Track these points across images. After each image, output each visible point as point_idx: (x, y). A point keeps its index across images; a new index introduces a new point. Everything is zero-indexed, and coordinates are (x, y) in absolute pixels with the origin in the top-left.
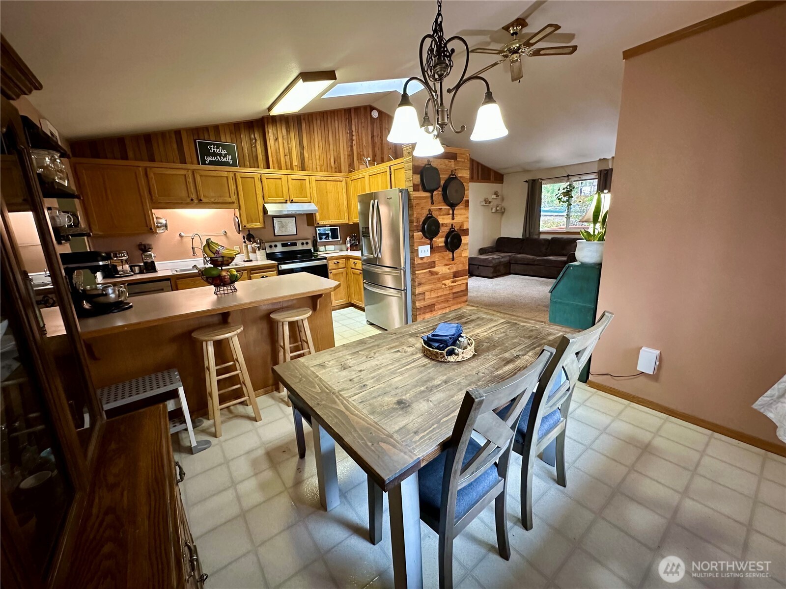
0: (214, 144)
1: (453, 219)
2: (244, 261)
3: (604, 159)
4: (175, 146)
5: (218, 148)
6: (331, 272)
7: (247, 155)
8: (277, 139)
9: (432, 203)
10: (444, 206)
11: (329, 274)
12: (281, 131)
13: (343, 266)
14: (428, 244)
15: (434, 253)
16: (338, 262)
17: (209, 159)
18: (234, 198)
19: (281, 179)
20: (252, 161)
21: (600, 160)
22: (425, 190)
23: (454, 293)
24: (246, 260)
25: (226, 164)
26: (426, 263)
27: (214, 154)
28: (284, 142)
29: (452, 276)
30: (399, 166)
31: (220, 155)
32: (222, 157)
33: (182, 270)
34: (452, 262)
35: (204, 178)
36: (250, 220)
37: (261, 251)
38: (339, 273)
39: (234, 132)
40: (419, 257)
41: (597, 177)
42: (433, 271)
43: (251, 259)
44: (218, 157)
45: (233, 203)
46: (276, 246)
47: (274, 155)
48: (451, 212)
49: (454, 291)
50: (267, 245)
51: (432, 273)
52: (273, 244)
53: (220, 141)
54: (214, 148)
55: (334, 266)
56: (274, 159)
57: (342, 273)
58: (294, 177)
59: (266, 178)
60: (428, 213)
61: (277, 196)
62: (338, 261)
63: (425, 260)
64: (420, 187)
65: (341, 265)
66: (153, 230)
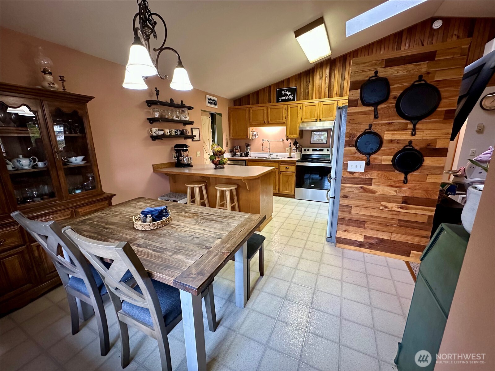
0: (285, 90)
1: (413, 135)
2: (288, 157)
4: (268, 94)
5: (286, 91)
7: (302, 92)
8: (321, 78)
9: (376, 117)
10: (397, 120)
12: (325, 71)
14: (363, 160)
15: (372, 170)
17: (281, 99)
18: (284, 120)
19: (315, 105)
20: (305, 96)
22: (365, 104)
23: (400, 220)
24: (289, 157)
25: (290, 100)
26: (357, 178)
27: (285, 95)
28: (326, 79)
29: (401, 200)
31: (287, 95)
32: (288, 97)
33: (258, 158)
34: (402, 185)
35: (272, 109)
36: (291, 133)
37: (297, 152)
39: (297, 80)
40: (348, 171)
42: (366, 188)
43: (292, 156)
44: (286, 97)
45: (284, 123)
46: (308, 150)
47: (317, 89)
48: (410, 126)
49: (401, 218)
50: (303, 149)
51: (365, 190)
52: (307, 149)
53: (288, 87)
54: (284, 92)
56: (317, 92)
58: (324, 103)
59: (305, 106)
60: (368, 128)
61: (311, 117)
63: (356, 175)
64: (360, 102)
66: (248, 137)
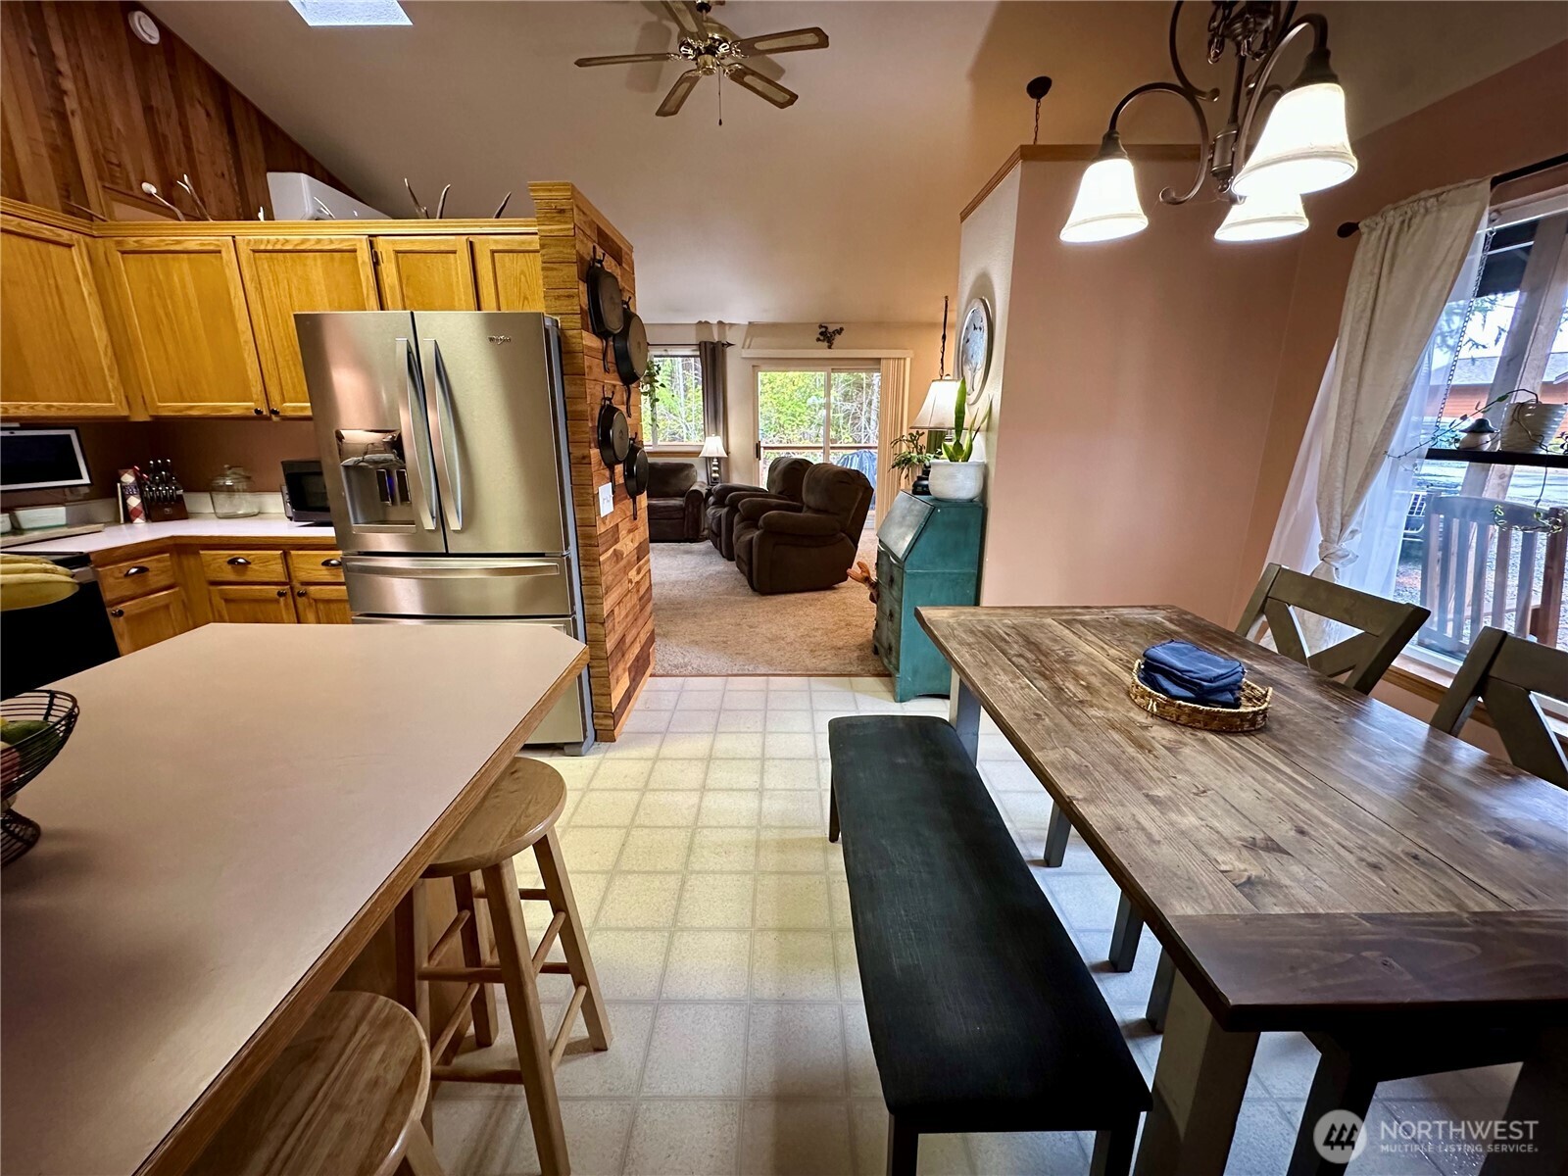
3: (706, 322)
6: (121, 613)
11: (112, 619)
13: (164, 581)
16: (142, 570)
21: (700, 322)
30: (425, 242)
38: (156, 610)
41: (698, 353)
55: (127, 588)
57: (167, 607)
62: (143, 562)
65: (155, 579)
